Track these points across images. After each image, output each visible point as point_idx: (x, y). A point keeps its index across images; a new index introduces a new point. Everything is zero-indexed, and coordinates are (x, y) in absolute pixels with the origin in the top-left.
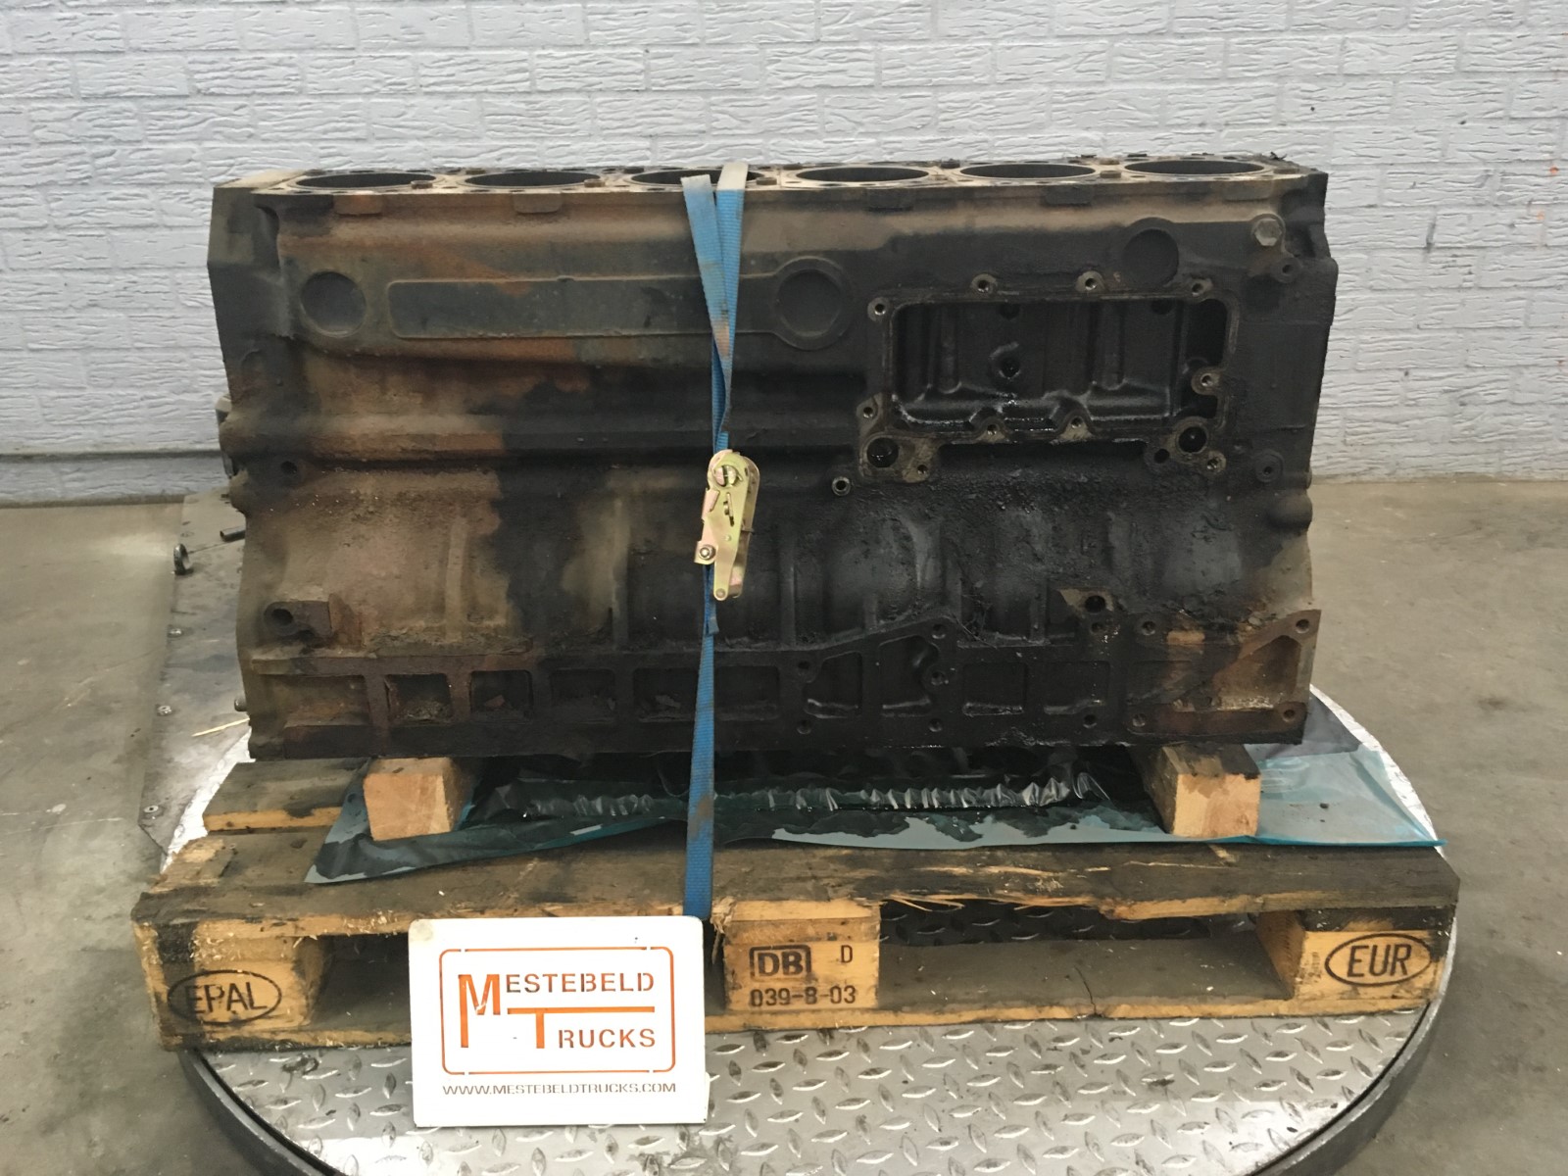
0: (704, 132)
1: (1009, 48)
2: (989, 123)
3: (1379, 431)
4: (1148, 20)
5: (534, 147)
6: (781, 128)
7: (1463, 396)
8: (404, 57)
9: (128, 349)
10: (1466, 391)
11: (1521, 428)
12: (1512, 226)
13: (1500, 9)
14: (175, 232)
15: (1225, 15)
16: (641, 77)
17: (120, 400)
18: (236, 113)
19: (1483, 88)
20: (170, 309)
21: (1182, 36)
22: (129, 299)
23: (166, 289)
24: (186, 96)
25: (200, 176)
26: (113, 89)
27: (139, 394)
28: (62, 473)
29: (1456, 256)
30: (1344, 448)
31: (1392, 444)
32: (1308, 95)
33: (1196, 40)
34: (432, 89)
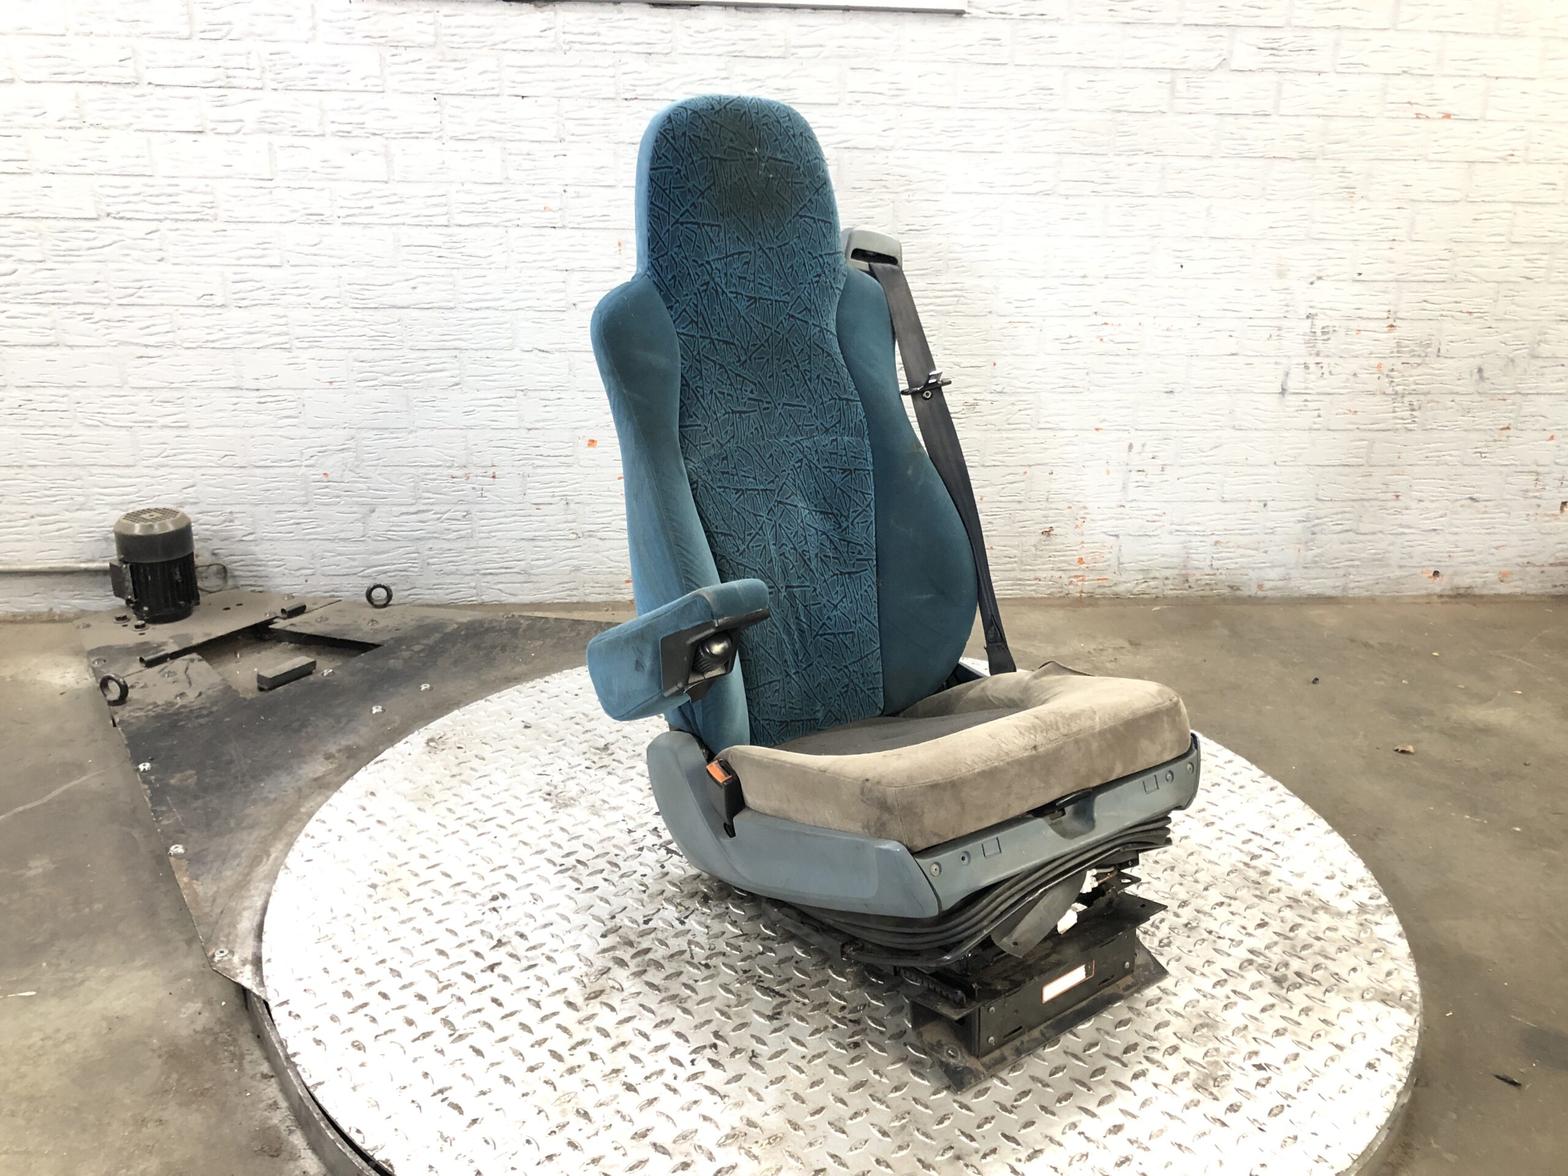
1: (909, 202)
3: (1242, 556)
4: (1035, 182)
5: (451, 275)
7: (1314, 526)
8: (322, 190)
9: (20, 467)
10: (1317, 521)
11: (1363, 555)
12: (1355, 375)
13: (1343, 185)
14: (77, 351)
17: (8, 517)
18: (149, 237)
19: (1330, 253)
20: (67, 427)
21: (1067, 197)
22: (23, 417)
23: (64, 407)
24: (96, 219)
25: (105, 298)
26: (18, 209)
27: (32, 510)
29: (1306, 401)
30: (1211, 572)
31: (1253, 569)
32: (1179, 254)
33: (1078, 201)
34: (349, 220)
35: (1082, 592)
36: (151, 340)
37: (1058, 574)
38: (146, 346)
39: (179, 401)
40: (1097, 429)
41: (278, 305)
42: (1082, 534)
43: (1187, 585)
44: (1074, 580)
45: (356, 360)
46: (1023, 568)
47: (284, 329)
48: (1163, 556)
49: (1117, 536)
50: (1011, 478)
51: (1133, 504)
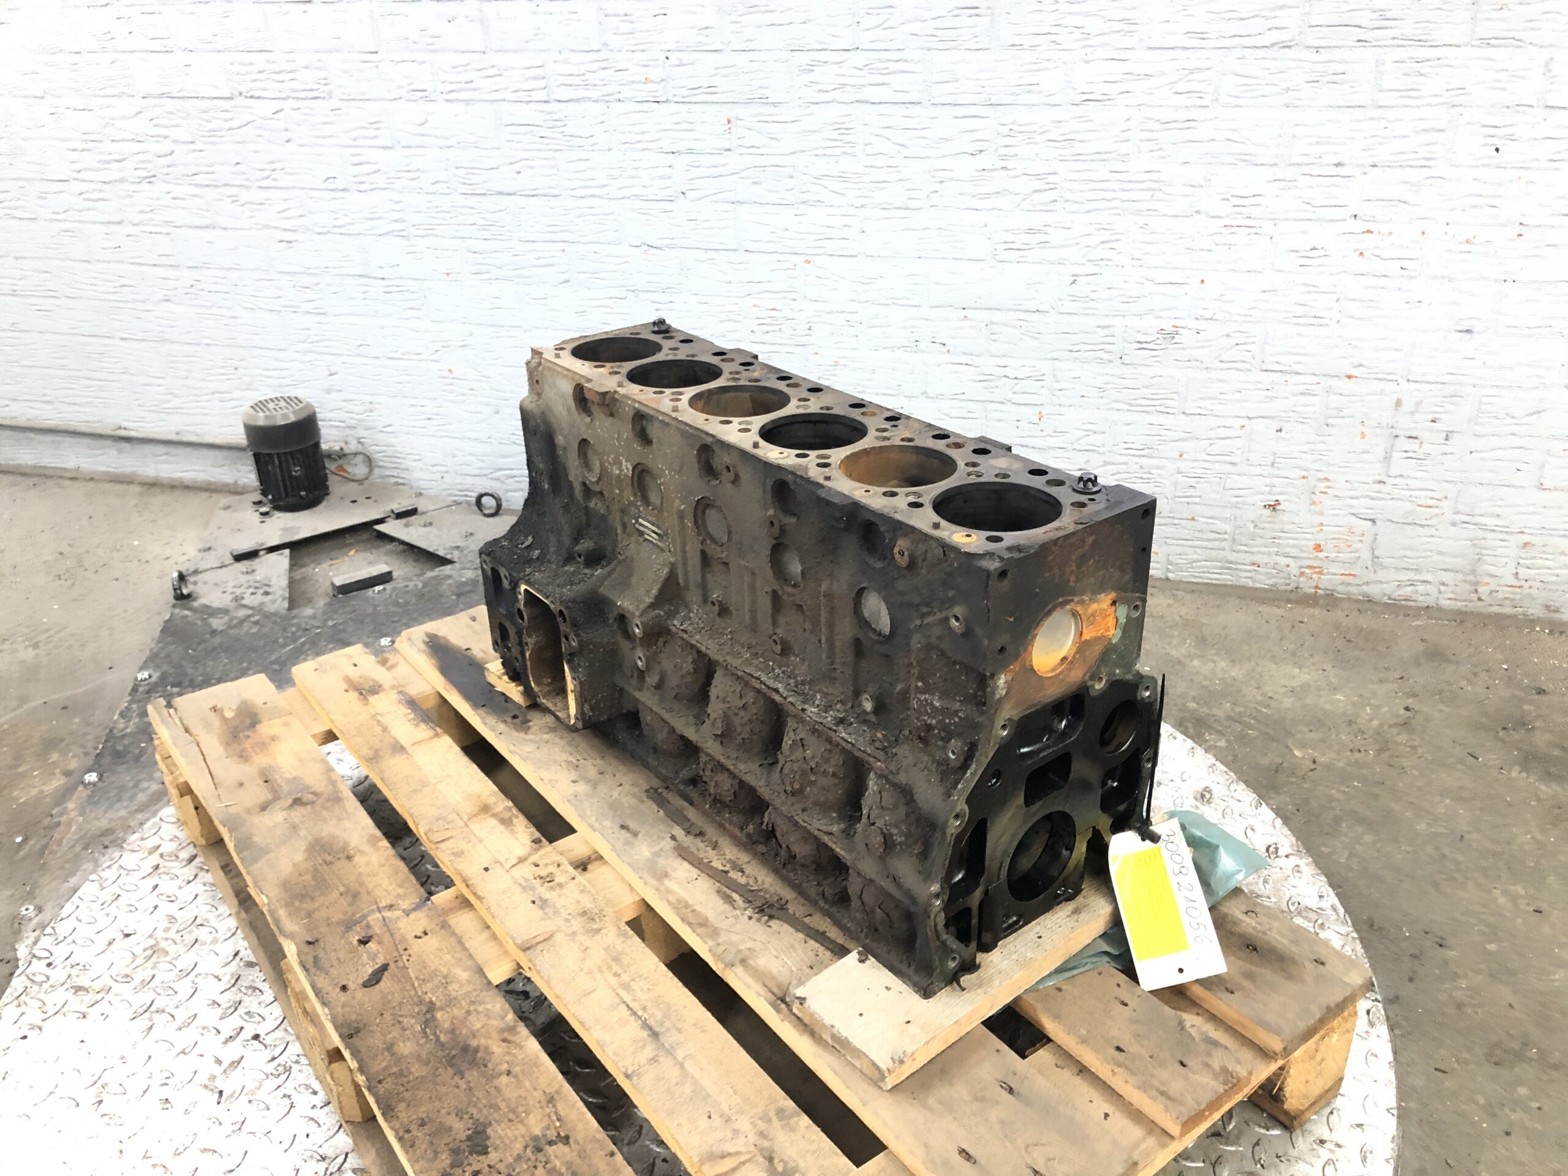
0: (729, 150)
1: (1087, 62)
2: (1064, 152)
4: (1269, 29)
6: (816, 148)
8: (424, 62)
14: (230, 233)
15: (1377, 24)
16: (660, 87)
18: (275, 116)
20: (230, 309)
21: (1317, 49)
22: (195, 297)
23: (225, 289)
24: (230, 98)
25: (247, 180)
26: (167, 89)
28: (155, 455)
32: (1494, 132)
33: (1336, 54)
34: (452, 96)
35: (1317, 587)
36: (288, 224)
37: (1283, 561)
38: (285, 230)
39: (316, 288)
40: (1349, 377)
41: (393, 189)
42: (1321, 514)
43: (1474, 597)
44: (1307, 571)
45: (469, 251)
46: (1235, 548)
47: (400, 215)
48: (1441, 553)
49: (1373, 521)
50: (1223, 432)
51: (1399, 481)
